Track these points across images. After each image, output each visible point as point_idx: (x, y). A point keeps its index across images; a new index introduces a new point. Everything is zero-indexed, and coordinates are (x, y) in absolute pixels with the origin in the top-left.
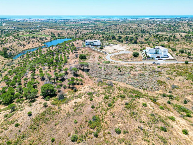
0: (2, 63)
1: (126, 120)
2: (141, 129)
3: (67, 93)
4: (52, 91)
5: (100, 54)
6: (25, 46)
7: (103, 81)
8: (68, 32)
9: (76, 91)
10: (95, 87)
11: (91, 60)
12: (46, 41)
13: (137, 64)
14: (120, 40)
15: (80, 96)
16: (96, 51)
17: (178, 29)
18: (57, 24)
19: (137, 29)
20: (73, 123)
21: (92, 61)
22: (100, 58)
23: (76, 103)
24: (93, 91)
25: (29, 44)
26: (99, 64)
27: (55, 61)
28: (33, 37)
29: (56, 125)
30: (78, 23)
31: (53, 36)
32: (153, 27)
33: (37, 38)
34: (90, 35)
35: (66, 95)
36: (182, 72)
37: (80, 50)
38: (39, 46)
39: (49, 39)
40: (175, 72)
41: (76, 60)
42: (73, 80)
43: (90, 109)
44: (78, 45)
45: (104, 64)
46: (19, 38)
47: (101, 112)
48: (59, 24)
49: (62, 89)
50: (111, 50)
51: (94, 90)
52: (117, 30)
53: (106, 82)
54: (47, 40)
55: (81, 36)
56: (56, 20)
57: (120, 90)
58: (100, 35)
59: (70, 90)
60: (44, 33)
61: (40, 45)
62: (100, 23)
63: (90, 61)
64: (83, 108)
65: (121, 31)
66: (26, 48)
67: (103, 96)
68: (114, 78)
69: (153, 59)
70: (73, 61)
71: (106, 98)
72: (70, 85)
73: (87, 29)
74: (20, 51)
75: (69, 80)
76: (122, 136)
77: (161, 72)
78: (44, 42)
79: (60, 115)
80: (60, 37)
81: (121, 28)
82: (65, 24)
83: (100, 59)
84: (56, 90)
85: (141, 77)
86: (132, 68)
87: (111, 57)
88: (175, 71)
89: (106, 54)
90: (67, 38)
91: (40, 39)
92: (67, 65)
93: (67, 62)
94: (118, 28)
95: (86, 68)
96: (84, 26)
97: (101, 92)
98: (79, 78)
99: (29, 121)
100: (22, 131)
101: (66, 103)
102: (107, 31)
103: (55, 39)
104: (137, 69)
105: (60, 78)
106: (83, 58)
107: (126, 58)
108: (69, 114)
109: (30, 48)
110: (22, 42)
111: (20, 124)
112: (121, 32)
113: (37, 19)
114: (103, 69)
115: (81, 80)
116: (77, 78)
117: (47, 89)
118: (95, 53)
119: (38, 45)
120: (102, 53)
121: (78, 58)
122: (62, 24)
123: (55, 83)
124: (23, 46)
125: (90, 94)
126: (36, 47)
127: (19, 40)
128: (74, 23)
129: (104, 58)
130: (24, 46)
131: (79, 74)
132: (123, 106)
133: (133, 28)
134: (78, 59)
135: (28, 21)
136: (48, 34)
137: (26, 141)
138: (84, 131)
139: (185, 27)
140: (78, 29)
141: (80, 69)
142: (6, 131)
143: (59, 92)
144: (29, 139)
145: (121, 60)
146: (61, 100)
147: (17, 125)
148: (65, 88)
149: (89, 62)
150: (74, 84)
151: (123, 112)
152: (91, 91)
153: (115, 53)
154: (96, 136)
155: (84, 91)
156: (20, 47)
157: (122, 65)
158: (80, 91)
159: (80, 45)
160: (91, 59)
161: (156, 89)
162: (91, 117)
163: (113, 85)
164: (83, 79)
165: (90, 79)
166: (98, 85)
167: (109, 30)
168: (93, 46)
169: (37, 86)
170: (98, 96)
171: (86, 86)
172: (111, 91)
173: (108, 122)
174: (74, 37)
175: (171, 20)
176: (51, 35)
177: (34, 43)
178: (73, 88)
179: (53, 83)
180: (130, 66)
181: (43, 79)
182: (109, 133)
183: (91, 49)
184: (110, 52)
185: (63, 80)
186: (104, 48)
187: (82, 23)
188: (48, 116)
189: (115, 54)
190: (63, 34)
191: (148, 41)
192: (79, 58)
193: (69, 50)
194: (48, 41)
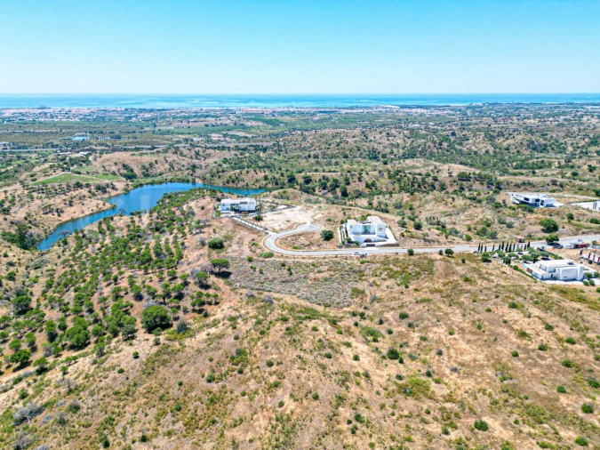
0: (20, 263)
1: (282, 350)
2: (300, 358)
3: (191, 321)
4: (164, 318)
5: (254, 233)
6: (62, 212)
7: (256, 295)
8: (170, 160)
9: (206, 316)
10: (241, 307)
11: (234, 251)
12: (114, 193)
13: (325, 258)
14: (307, 187)
15: (215, 324)
16: (245, 226)
17: (459, 147)
18: (134, 128)
19: (357, 147)
20: (207, 362)
21: (236, 254)
22: (254, 244)
23: (208, 335)
24: (238, 314)
25: (71, 205)
26: (250, 260)
27: (153, 256)
28: (78, 185)
29: (181, 366)
30: (196, 124)
31: (130, 173)
32: (398, 141)
33: (88, 186)
34: (232, 172)
35: (189, 324)
36: (397, 272)
37: (209, 226)
38: (97, 210)
39: (120, 185)
40: (386, 273)
41: (201, 252)
42: (200, 297)
43: (232, 340)
44: (202, 211)
45: (261, 259)
46: (42, 189)
47: (249, 343)
48: (139, 129)
49: (180, 314)
50: (280, 223)
51: (239, 312)
52: (305, 149)
53: (262, 296)
54: (117, 190)
55: (208, 176)
56: (128, 114)
57: (283, 308)
58: (259, 173)
59: (196, 315)
60: (104, 167)
61: (100, 206)
62: (260, 124)
63: (231, 251)
64: (221, 341)
65: (315, 152)
66: (65, 218)
67: (254, 320)
68: (278, 288)
69: (357, 244)
70: (195, 254)
71: (259, 322)
72: (194, 305)
73: (223, 148)
74: (52, 228)
75: (192, 298)
76: (274, 368)
77: (365, 273)
78: (110, 197)
79: (185, 354)
80: (149, 180)
81: (317, 145)
82: (157, 129)
83: (253, 248)
84: (170, 315)
85: (326, 283)
86: (313, 265)
87: (278, 241)
88: (385, 270)
89: (267, 233)
90: (171, 181)
91: (98, 188)
92: (182, 264)
93: (182, 258)
94: (308, 145)
95: (224, 269)
96: (213, 135)
97: (251, 314)
98: (211, 292)
99: (137, 365)
100: (131, 378)
101: (191, 336)
102: (279, 155)
103: (136, 187)
104: (322, 268)
105: (173, 294)
106: (217, 246)
107: (308, 243)
108: (199, 351)
109: (75, 216)
110: (51, 202)
111: (126, 370)
112: (316, 157)
113: (67, 109)
114: (257, 270)
115: (216, 296)
116: (207, 291)
117: (155, 314)
118: (243, 233)
119: (95, 208)
120: (259, 231)
121: (207, 247)
122: (147, 129)
123: (165, 303)
124: (56, 214)
125: (233, 319)
126: (91, 212)
127: (43, 196)
128: (185, 123)
129: (261, 244)
130: (60, 212)
131: (210, 283)
132: (282, 333)
133: (347, 143)
134: (206, 250)
135: (42, 120)
136: (114, 168)
137: (140, 389)
138: (224, 370)
139: (477, 141)
140: (197, 149)
141: (212, 273)
142: (106, 380)
143: (176, 319)
144: (144, 386)
145: (295, 248)
146: (181, 333)
147: (121, 371)
148: (185, 311)
149: (231, 254)
150: (203, 303)
151: (281, 341)
152: (234, 314)
153: (286, 230)
154: (241, 372)
155: (222, 316)
156: (50, 215)
157: (296, 260)
158: (214, 315)
159: (208, 211)
160: (235, 247)
161: (346, 304)
162: (234, 351)
163: (274, 301)
164: (219, 294)
165: (232, 293)
166: (247, 303)
167: (283, 149)
168: (238, 214)
169: (130, 310)
170: (245, 321)
171: (225, 306)
172: (268, 311)
173: (258, 355)
174: (190, 178)
175: (453, 115)
176: (123, 171)
177: (85, 202)
178: (200, 311)
179: (161, 303)
180: (311, 261)
181: (139, 297)
182: (258, 367)
183: (234, 222)
184: (277, 228)
185: (180, 297)
186: (264, 219)
187: (206, 125)
188: (166, 357)
189: (287, 233)
190: (156, 166)
191: (374, 188)
192: (210, 247)
193: (183, 225)
194: (119, 192)
